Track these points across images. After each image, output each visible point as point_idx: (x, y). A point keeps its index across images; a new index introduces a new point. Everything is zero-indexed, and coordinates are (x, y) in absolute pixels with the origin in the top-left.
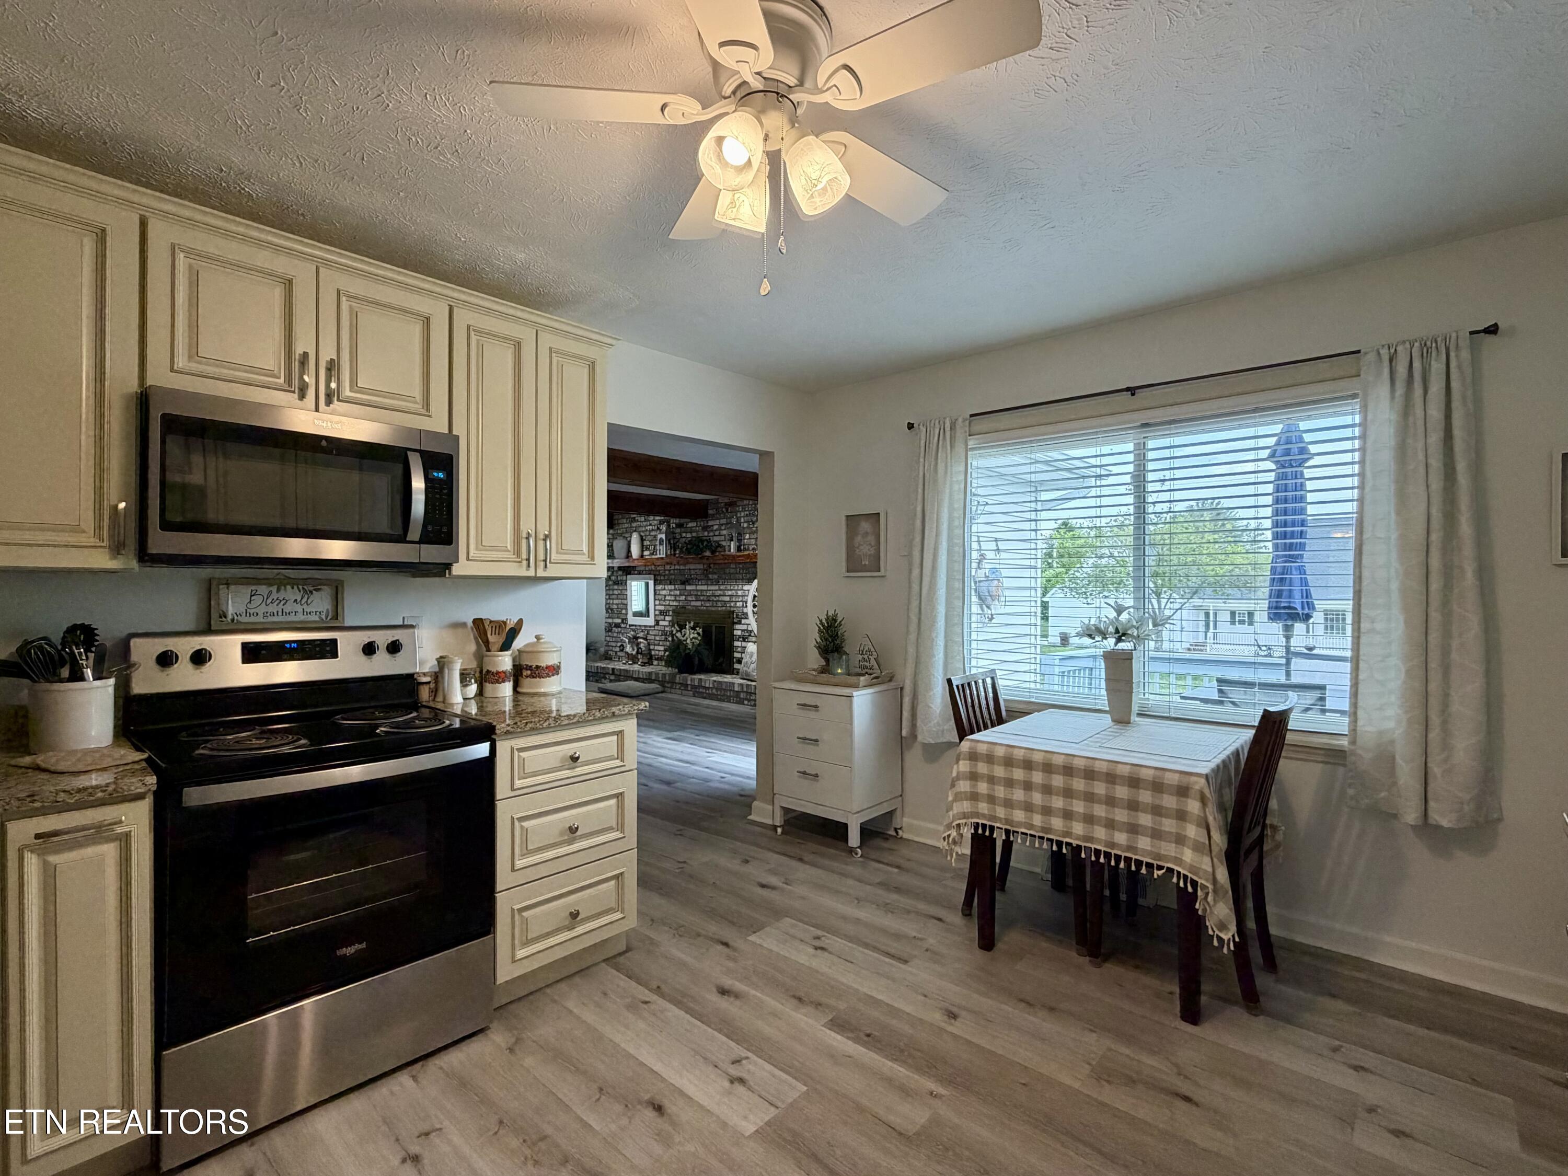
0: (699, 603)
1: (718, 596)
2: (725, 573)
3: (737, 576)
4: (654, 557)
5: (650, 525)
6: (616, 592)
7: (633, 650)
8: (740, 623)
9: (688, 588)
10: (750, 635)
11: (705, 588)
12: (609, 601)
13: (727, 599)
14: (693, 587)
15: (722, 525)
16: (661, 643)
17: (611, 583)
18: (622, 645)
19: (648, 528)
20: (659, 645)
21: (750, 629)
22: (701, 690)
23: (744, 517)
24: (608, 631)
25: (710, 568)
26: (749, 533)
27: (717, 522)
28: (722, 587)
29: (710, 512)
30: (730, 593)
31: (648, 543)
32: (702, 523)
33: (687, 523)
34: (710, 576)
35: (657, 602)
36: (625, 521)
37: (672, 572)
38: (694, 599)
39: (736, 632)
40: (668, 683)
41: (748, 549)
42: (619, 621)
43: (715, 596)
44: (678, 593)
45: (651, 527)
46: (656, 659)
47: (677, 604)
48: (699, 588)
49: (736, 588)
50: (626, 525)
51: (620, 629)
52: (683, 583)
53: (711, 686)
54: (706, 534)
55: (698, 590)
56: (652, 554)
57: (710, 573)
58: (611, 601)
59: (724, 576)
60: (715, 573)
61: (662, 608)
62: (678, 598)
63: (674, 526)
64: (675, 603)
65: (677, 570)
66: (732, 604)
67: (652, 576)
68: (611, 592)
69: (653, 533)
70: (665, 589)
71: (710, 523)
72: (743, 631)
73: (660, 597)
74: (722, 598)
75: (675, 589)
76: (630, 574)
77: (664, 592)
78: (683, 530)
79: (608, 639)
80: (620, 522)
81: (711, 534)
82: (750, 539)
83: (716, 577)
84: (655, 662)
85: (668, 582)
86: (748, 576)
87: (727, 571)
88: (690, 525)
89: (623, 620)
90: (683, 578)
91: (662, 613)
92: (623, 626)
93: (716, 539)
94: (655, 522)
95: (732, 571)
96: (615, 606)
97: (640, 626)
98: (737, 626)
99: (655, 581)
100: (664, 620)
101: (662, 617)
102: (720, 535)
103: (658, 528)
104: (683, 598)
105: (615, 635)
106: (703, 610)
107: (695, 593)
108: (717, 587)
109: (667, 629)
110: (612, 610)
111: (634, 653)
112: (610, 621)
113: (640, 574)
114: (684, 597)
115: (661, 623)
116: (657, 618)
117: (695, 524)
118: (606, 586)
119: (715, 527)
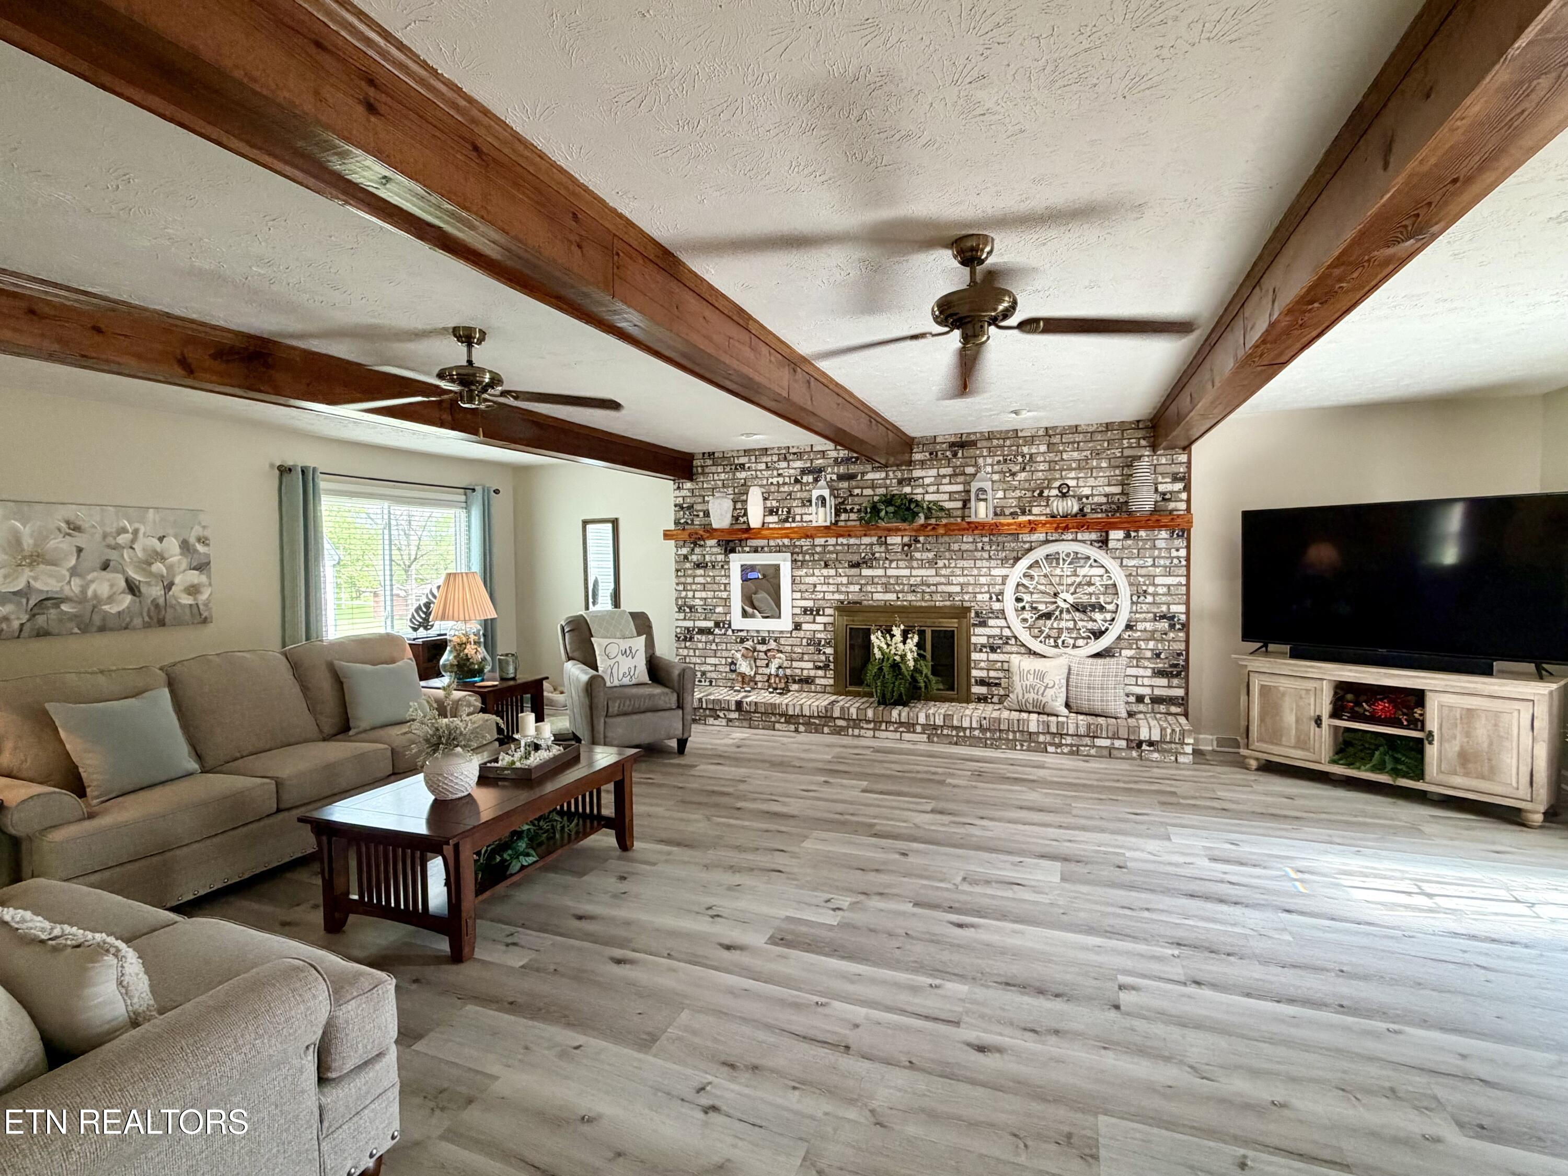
0: (893, 597)
1: (934, 585)
2: (949, 550)
3: (978, 554)
4: (787, 525)
5: (779, 475)
6: (701, 580)
7: (752, 669)
8: (983, 624)
9: (866, 572)
10: (1007, 643)
11: (906, 572)
12: (684, 594)
13: (958, 589)
14: (880, 572)
15: (944, 476)
16: (806, 657)
17: (688, 565)
18: (733, 663)
19: (775, 481)
20: (801, 660)
21: (1006, 632)
22: (945, 732)
23: (992, 465)
24: (685, 640)
25: (917, 541)
26: (1005, 490)
27: (933, 472)
28: (943, 572)
29: (917, 457)
30: (961, 580)
31: (775, 504)
32: (899, 475)
33: (863, 474)
34: (917, 555)
35: (798, 595)
36: (720, 469)
37: (831, 548)
38: (880, 589)
39: (974, 640)
40: (869, 722)
41: (1003, 514)
42: (710, 624)
43: (929, 585)
44: (845, 580)
45: (781, 480)
46: (794, 682)
47: (842, 597)
48: (890, 572)
49: (975, 572)
50: (723, 476)
51: (711, 637)
52: (856, 565)
53: (974, 725)
54: (907, 490)
55: (889, 577)
56: (786, 520)
57: (917, 550)
58: (690, 594)
59: (947, 555)
60: (929, 551)
61: (809, 604)
62: (843, 589)
63: (834, 477)
64: (837, 596)
65: (842, 545)
66: (966, 597)
67: (789, 554)
68: (689, 580)
69: (786, 489)
70: (813, 575)
71: (917, 473)
72: (989, 637)
73: (803, 587)
74: (940, 588)
75: (838, 575)
76: (733, 551)
77: (811, 580)
78: (854, 483)
79: (685, 652)
80: (707, 470)
81: (920, 490)
82: (1005, 498)
83: (931, 555)
84: (795, 687)
85: (822, 563)
86: (1002, 555)
87: (955, 547)
88: (870, 476)
89: (717, 625)
90: (856, 558)
91: (805, 611)
92: (717, 631)
93: (928, 497)
94: (792, 471)
95: (965, 547)
96: (698, 602)
97: (758, 631)
98: (979, 630)
99: (794, 561)
100: (814, 622)
101: (809, 618)
102: (938, 492)
103: (797, 481)
104: (853, 588)
105: (700, 645)
106: (899, 607)
107: (884, 580)
108: (933, 572)
109: (818, 635)
110: (691, 608)
111: (752, 673)
112: (689, 624)
113: (756, 551)
114: (857, 588)
115: (805, 626)
116: (797, 619)
117: (883, 475)
118: (677, 571)
119: (927, 481)
